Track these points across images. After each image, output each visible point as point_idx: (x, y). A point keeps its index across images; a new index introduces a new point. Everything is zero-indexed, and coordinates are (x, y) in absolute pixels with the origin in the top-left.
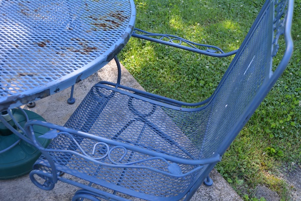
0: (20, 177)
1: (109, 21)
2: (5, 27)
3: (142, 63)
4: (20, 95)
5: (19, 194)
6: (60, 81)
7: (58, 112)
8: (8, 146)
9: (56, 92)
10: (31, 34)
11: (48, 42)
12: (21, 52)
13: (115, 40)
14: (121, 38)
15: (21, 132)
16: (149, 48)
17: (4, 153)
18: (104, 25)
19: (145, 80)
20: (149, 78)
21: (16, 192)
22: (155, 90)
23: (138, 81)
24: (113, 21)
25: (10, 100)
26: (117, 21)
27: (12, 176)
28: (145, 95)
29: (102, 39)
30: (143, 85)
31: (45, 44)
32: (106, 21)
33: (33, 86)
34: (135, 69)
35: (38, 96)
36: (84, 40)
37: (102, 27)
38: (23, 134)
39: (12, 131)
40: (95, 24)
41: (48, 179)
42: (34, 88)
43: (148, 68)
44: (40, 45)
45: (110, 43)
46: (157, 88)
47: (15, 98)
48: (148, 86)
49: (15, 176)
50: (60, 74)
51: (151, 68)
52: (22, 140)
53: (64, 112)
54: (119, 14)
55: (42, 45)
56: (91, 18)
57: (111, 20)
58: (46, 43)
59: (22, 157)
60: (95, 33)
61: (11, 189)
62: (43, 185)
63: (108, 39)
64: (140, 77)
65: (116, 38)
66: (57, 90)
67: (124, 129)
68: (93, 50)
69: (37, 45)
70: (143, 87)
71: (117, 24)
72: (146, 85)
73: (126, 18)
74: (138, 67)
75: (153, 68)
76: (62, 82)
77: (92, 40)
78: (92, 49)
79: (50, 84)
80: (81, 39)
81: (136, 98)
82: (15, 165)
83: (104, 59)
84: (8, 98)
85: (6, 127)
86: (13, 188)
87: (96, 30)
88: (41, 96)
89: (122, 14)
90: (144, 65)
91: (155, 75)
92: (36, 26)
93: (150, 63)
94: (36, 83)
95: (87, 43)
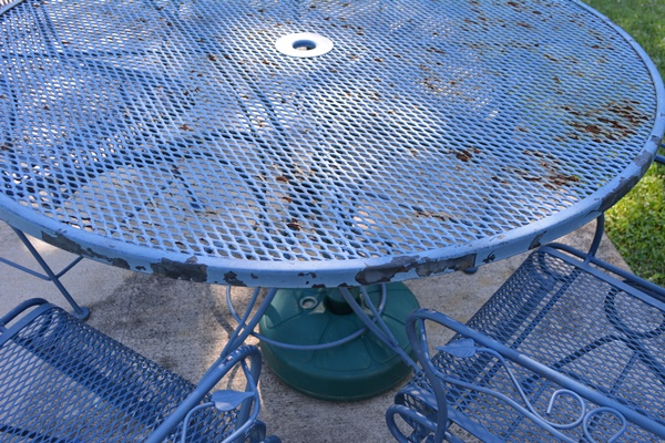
0: (352, 401)
1: (606, 121)
2: (394, 110)
3: (633, 210)
4: (418, 257)
5: (344, 436)
6: (501, 241)
7: (440, 286)
8: (342, 338)
9: (486, 261)
10: (442, 130)
11: (476, 152)
12: (422, 166)
13: (619, 166)
14: (633, 163)
15: (370, 312)
16: (653, 179)
17: (331, 348)
18: (594, 129)
19: (634, 249)
20: (644, 246)
21: (340, 429)
22: (657, 276)
23: (618, 249)
24: (615, 123)
25: (398, 264)
26: (624, 122)
27: (338, 398)
28: (650, 290)
29: (591, 161)
30: (628, 259)
31: (470, 156)
32: (600, 120)
33: (443, 242)
34: (614, 220)
35: (451, 264)
36: (552, 158)
37: (591, 134)
38: (372, 318)
39: (353, 307)
40: (576, 126)
41: (419, 428)
42: (445, 246)
43: (645, 224)
44: (458, 156)
45: (609, 171)
46: (660, 271)
47: (407, 262)
48: (639, 265)
49: (342, 398)
50: (499, 225)
51: (651, 225)
52: (368, 330)
53: (452, 287)
54: (628, 108)
55: (464, 157)
56: (567, 109)
57: (611, 118)
58: (473, 154)
59: (364, 365)
60: (576, 144)
61: (332, 421)
62: (408, 439)
63: (603, 163)
64: (624, 241)
65: (623, 161)
66: (490, 259)
67: (594, 347)
68: (570, 182)
69: (454, 156)
70: (629, 264)
71: (623, 130)
72: (635, 261)
73: (645, 118)
74: (622, 217)
75: (657, 226)
76: (503, 243)
77: (569, 158)
78: (570, 179)
79: (477, 244)
80: (544, 155)
81: (630, 295)
82: (348, 376)
83: (595, 206)
84: (395, 259)
85: (343, 298)
86: (335, 420)
87: (576, 138)
88: (457, 266)
89: (637, 108)
90: (636, 215)
91: (659, 241)
92: (454, 116)
93: (650, 212)
94: (450, 236)
95: (557, 165)
